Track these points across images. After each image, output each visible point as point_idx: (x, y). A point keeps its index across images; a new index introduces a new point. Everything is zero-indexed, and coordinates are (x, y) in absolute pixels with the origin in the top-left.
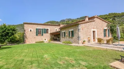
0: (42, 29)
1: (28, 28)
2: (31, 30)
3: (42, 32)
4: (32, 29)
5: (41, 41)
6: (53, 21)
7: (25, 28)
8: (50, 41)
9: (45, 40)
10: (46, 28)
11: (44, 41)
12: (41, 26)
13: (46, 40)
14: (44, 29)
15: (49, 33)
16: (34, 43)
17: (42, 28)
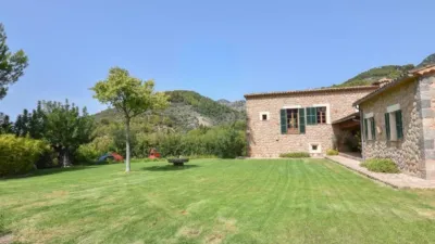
0: (302, 110)
1: (256, 110)
2: (265, 117)
3: (302, 120)
4: (267, 113)
5: (300, 150)
6: (383, 68)
7: (250, 111)
8: (331, 154)
9: (315, 147)
10: (315, 105)
11: (311, 151)
12: (298, 99)
13: (319, 150)
14: (308, 109)
15: (329, 121)
16: (276, 157)
17: (299, 107)
